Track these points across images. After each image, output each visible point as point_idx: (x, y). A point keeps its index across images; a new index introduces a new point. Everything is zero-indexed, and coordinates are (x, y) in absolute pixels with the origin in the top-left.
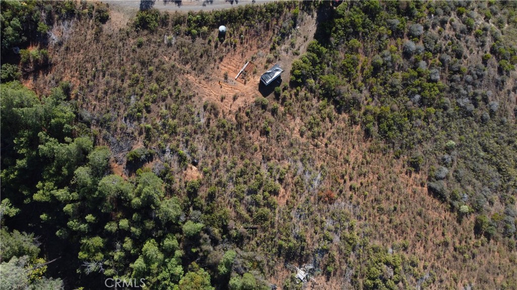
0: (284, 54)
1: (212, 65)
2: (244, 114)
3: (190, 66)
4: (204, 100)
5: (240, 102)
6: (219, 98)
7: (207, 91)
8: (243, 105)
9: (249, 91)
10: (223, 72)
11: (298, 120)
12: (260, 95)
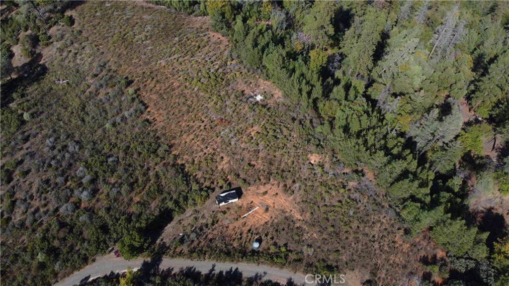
0: (207, 215)
1: (276, 221)
2: (262, 180)
3: (296, 225)
4: (292, 198)
5: (263, 189)
6: (278, 196)
7: (287, 204)
8: (261, 186)
9: (251, 195)
10: (268, 214)
11: (220, 167)
12: (243, 190)
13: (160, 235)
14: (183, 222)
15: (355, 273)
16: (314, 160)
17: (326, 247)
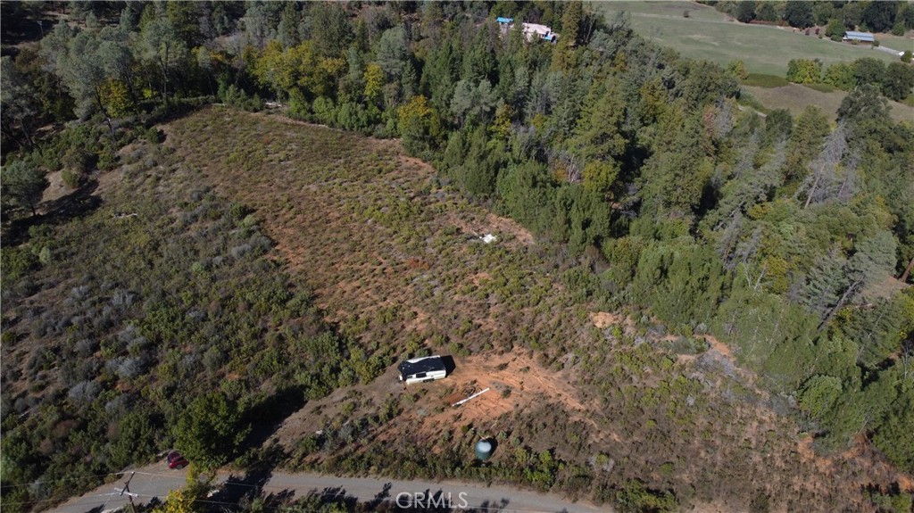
1: (527, 411)
2: (496, 347)
3: (571, 418)
4: (559, 374)
5: (497, 360)
6: (531, 371)
7: (551, 384)
8: (493, 356)
9: (468, 371)
10: (510, 400)
11: (409, 328)
12: (456, 360)
13: (273, 431)
14: (325, 411)
15: (715, 506)
16: (601, 321)
17: (643, 458)
